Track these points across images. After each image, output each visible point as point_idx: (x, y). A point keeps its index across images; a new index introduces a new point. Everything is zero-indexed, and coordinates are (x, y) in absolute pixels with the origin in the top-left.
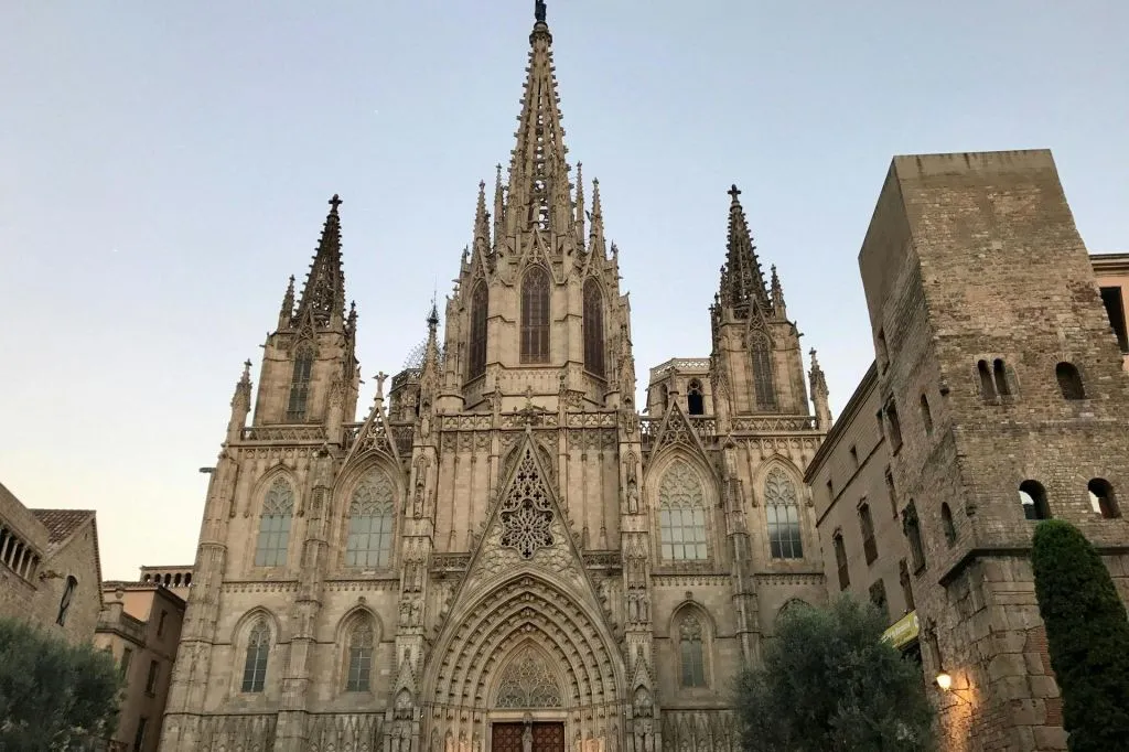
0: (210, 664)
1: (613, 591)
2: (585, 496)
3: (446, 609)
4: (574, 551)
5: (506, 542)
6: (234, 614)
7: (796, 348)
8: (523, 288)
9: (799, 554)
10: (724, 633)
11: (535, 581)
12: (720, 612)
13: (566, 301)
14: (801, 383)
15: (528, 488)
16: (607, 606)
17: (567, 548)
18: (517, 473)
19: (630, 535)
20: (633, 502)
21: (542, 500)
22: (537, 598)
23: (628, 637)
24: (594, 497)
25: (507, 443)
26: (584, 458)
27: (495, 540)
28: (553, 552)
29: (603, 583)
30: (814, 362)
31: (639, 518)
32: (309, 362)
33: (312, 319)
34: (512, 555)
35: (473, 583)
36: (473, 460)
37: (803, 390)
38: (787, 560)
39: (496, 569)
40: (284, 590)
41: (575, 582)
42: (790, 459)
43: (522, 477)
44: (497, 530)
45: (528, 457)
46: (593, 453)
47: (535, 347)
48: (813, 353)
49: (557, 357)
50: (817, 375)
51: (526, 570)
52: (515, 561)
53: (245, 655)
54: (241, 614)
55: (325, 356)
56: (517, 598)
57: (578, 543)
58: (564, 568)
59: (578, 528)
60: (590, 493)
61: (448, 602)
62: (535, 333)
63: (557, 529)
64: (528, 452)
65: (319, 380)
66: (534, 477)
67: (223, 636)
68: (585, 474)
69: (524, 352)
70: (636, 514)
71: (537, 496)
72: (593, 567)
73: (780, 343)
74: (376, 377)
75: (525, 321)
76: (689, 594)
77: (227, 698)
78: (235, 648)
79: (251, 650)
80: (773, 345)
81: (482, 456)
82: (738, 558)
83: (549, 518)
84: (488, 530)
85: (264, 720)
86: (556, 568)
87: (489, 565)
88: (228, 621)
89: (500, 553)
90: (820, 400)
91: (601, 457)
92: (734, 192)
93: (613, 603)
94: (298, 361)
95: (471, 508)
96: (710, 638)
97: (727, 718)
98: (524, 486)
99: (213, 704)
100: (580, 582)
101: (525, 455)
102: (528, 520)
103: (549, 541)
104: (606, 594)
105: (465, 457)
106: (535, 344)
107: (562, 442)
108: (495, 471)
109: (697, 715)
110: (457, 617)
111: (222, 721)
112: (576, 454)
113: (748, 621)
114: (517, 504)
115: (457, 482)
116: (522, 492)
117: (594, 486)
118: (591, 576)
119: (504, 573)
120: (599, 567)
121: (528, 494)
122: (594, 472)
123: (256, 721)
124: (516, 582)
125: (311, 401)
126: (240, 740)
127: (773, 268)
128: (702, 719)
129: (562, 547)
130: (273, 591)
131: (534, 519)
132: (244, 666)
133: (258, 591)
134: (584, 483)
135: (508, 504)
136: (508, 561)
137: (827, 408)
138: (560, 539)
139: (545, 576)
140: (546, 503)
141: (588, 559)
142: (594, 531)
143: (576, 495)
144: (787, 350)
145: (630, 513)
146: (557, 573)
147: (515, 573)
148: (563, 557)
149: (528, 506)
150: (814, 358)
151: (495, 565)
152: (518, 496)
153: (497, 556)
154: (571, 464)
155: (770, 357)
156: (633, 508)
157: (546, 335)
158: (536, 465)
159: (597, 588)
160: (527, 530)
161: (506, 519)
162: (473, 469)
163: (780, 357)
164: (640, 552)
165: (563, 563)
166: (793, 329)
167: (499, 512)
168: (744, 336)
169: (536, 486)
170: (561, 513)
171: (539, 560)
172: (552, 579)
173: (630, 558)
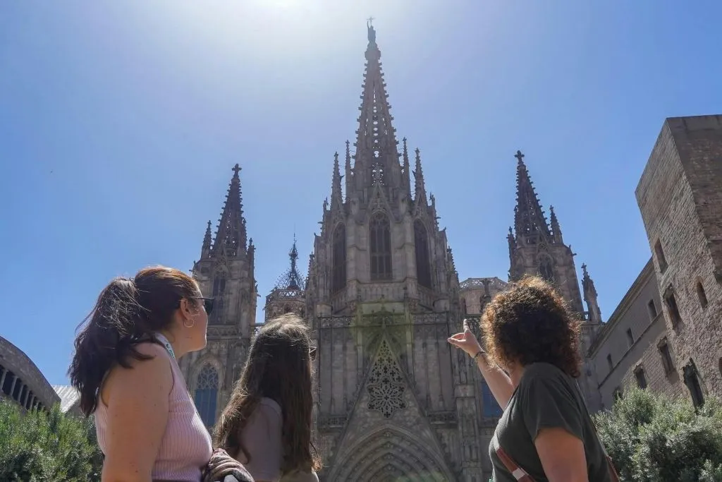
1: (451, 440)
2: (427, 373)
4: (421, 411)
5: (371, 407)
7: (570, 265)
8: (370, 226)
11: (394, 434)
13: (402, 235)
14: (577, 288)
15: (385, 368)
16: (447, 450)
17: (416, 409)
18: (377, 358)
19: (463, 399)
20: (463, 375)
21: (396, 376)
22: (395, 446)
23: (464, 471)
24: (434, 373)
25: (367, 336)
26: (425, 345)
27: (364, 405)
28: (407, 413)
29: (443, 434)
30: (585, 273)
31: (468, 387)
32: (223, 282)
33: (225, 251)
34: (377, 415)
35: (350, 436)
36: (345, 348)
37: (578, 294)
39: (366, 426)
41: (424, 434)
43: (381, 360)
44: (365, 398)
45: (385, 346)
46: (431, 342)
47: (381, 268)
48: (584, 267)
49: (398, 274)
50: (588, 283)
51: (388, 426)
52: (380, 419)
55: (235, 277)
56: (382, 446)
57: (425, 404)
58: (414, 424)
59: (423, 395)
60: (431, 370)
61: (333, 449)
62: (381, 258)
64: (384, 342)
65: (232, 294)
66: (389, 360)
68: (425, 357)
69: (373, 271)
70: (467, 384)
71: (393, 374)
72: (436, 423)
73: (561, 261)
75: (373, 250)
80: (555, 262)
81: (350, 346)
83: (402, 389)
84: (359, 398)
86: (409, 424)
87: (361, 423)
89: (368, 414)
90: (591, 300)
91: (437, 344)
92: (519, 156)
93: (451, 448)
94: (216, 282)
95: (345, 383)
98: (383, 367)
100: (427, 433)
101: (382, 344)
102: (386, 391)
103: (403, 406)
104: (446, 442)
105: (338, 347)
106: (381, 266)
107: (409, 334)
108: (360, 356)
110: (340, 460)
112: (419, 342)
114: (378, 380)
115: (333, 365)
116: (381, 371)
117: (432, 366)
118: (434, 429)
119: (372, 428)
120: (440, 423)
121: (386, 372)
122: (432, 356)
124: (382, 434)
125: (226, 309)
127: (552, 208)
129: (413, 410)
131: (391, 390)
134: (426, 363)
135: (372, 380)
136: (374, 420)
137: (596, 306)
138: (411, 404)
139: (401, 430)
140: (399, 379)
141: (432, 417)
142: (434, 398)
143: (419, 372)
144: (565, 265)
145: (461, 383)
146: (410, 428)
147: (379, 429)
148: (414, 417)
149: (386, 381)
150: (585, 271)
151: (365, 422)
152: (378, 374)
153: (367, 417)
154: (416, 350)
155: (553, 270)
156: (464, 379)
157: (389, 259)
158: (391, 351)
159: (440, 438)
160: (386, 398)
161: (371, 390)
162: (345, 355)
163: (561, 270)
164: (470, 411)
165: (414, 420)
166: (568, 250)
167: (366, 386)
168: (534, 256)
169: (392, 366)
170: (413, 385)
171: (396, 419)
172: (406, 432)
173: (463, 416)
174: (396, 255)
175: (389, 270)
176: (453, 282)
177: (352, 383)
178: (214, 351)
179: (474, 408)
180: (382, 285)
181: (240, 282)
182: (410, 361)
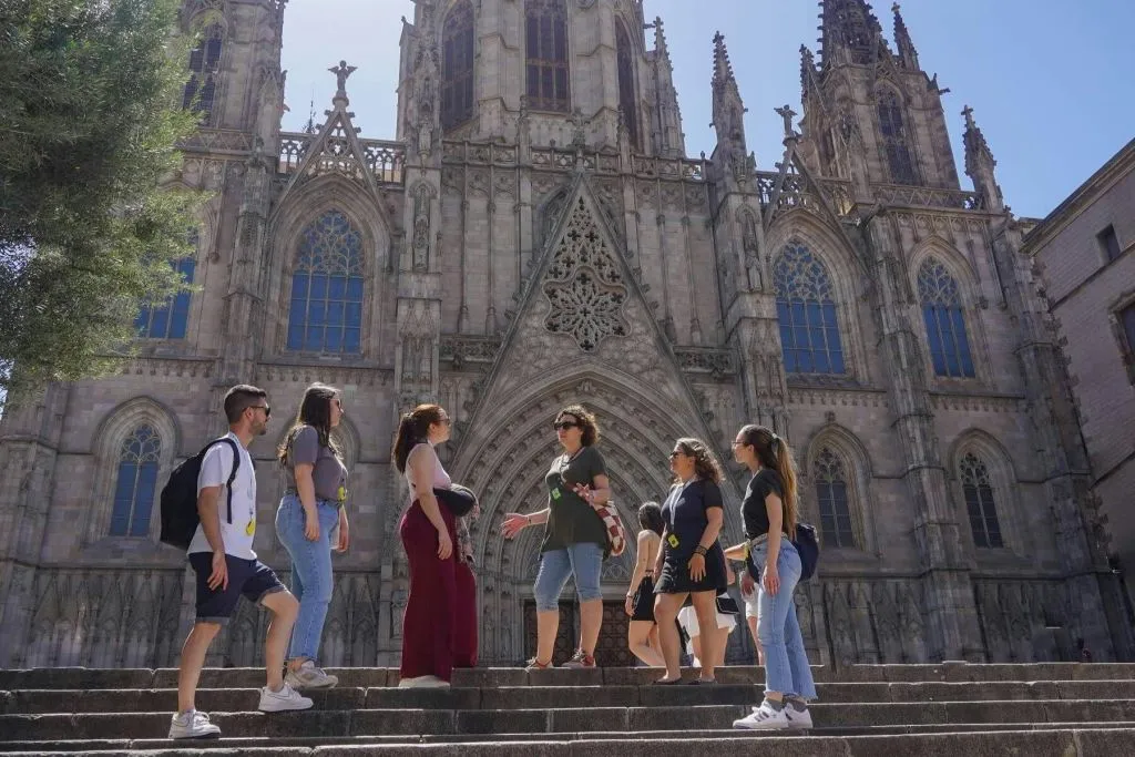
0: (53, 484)
1: (721, 406)
2: (664, 274)
3: (464, 416)
4: (661, 344)
5: (553, 327)
6: (97, 407)
7: (937, 109)
9: (971, 374)
10: (882, 472)
11: (601, 386)
12: (874, 443)
13: (593, 32)
14: (947, 151)
15: (583, 251)
16: (714, 425)
17: (650, 341)
18: (566, 231)
19: (755, 321)
20: (754, 274)
21: (607, 270)
24: (679, 277)
25: (543, 189)
26: (660, 220)
27: (537, 322)
28: (629, 345)
29: (707, 394)
30: (970, 124)
31: (765, 299)
34: (565, 344)
35: (505, 382)
36: (491, 208)
38: (956, 379)
39: (542, 364)
40: (186, 374)
41: (665, 389)
42: (952, 242)
43: (574, 236)
44: (540, 307)
45: (582, 208)
46: (673, 215)
47: (548, 88)
48: (966, 112)
49: (581, 103)
50: (974, 139)
51: (589, 368)
52: (571, 353)
53: (114, 476)
54: (109, 407)
55: (241, 38)
57: (665, 329)
58: (646, 369)
59: (660, 315)
60: (672, 270)
61: (467, 406)
63: (632, 312)
64: (581, 201)
65: (235, 71)
66: (592, 237)
67: (74, 440)
68: (662, 243)
69: (532, 91)
70: (762, 293)
71: (600, 264)
72: (691, 369)
73: (917, 99)
74: (334, 70)
75: (531, 52)
76: (830, 416)
77: (84, 544)
78: (98, 461)
79: (125, 469)
80: (908, 101)
81: (504, 204)
82: (905, 366)
83: (617, 298)
84: (528, 308)
85: (155, 580)
86: (635, 368)
87: (530, 356)
88: (86, 418)
89: (547, 340)
90: (983, 170)
91: (686, 221)
93: (724, 423)
95: (491, 275)
96: (860, 480)
97: (898, 591)
98: (578, 249)
99: (61, 547)
100: (673, 389)
101: (576, 204)
102: (584, 299)
103: (619, 331)
104: (712, 408)
105: (477, 204)
106: (548, 85)
107: (629, 194)
108: (527, 226)
109: (855, 586)
110: (484, 431)
111: (77, 578)
112: (649, 214)
113: (926, 452)
114: (568, 274)
115: (467, 237)
116: (575, 257)
117: (677, 261)
118: (687, 381)
119: (552, 369)
120: (698, 369)
121: (584, 260)
122: (676, 241)
123: (140, 579)
124: (575, 387)
125: (221, 101)
126: (112, 608)
127: (896, 8)
128: (862, 590)
129: (641, 341)
130: (167, 374)
131: (594, 297)
132: (111, 493)
133: (140, 372)
134: (663, 257)
135: (556, 273)
136: (559, 353)
137: (994, 183)
138: (638, 328)
139: (618, 378)
140: (614, 276)
141: (682, 357)
142: (681, 324)
143: (650, 273)
144: (925, 109)
145: (752, 292)
146: (638, 375)
147: (572, 372)
148: (645, 353)
149: (584, 279)
150: (968, 119)
151: (540, 357)
152: (569, 263)
153: (541, 344)
154: (642, 227)
155: (903, 116)
156: (756, 284)
157: (563, 74)
158: (595, 219)
159: (700, 399)
160: (585, 312)
161: (552, 294)
162: (490, 221)
163: (919, 118)
164: (771, 348)
165: (645, 361)
166: (932, 85)
167: (542, 282)
168: (869, 84)
169: (598, 249)
170: (639, 291)
171: (606, 355)
172: (630, 384)
173: (755, 355)
174: (579, 70)
175: (564, 94)
176: (728, 96)
177: (506, 279)
178: (193, 178)
179: (778, 341)
180: (550, 121)
181: (256, 49)
182: (632, 246)
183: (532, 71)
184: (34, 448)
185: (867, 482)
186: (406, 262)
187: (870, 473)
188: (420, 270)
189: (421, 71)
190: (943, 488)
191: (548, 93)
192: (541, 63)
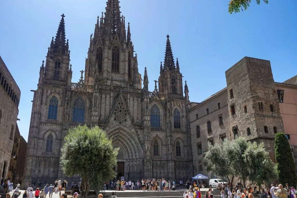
0: (38, 144)
2: (133, 110)
4: (132, 123)
5: (115, 119)
6: (44, 131)
7: (181, 80)
8: (112, 51)
9: (180, 128)
10: (164, 144)
11: (122, 129)
12: (163, 140)
13: (123, 56)
14: (182, 88)
15: (121, 106)
16: (139, 136)
17: (130, 122)
18: (118, 102)
19: (147, 121)
20: (147, 113)
21: (124, 110)
22: (121, 133)
23: (145, 144)
24: (135, 110)
25: (114, 94)
26: (133, 100)
27: (113, 119)
28: (127, 123)
30: (186, 84)
31: (149, 117)
32: (59, 64)
33: (60, 51)
34: (117, 122)
36: (106, 97)
37: (182, 90)
38: (177, 129)
39: (113, 126)
40: (57, 126)
41: (132, 130)
42: (180, 106)
43: (119, 103)
44: (113, 116)
45: (121, 99)
46: (136, 99)
47: (115, 68)
48: (186, 82)
49: (121, 71)
50: (186, 87)
51: (120, 127)
52: (118, 124)
53: (46, 142)
54: (45, 131)
55: (63, 62)
56: (117, 133)
57: (133, 120)
58: (129, 127)
59: (132, 117)
60: (135, 109)
62: (115, 64)
63: (128, 117)
64: (121, 97)
65: (63, 69)
66: (122, 104)
67: (41, 137)
68: (133, 104)
69: (112, 68)
70: (148, 116)
71: (123, 109)
72: (136, 127)
73: (178, 78)
74: (81, 71)
75: (113, 60)
76: (157, 135)
77: (43, 153)
78: (44, 140)
79: (48, 141)
80: (177, 78)
81: (108, 96)
82: (169, 128)
83: (125, 114)
84: (111, 116)
85: (54, 159)
87: (111, 124)
88: (42, 133)
89: (114, 121)
90: (187, 93)
91: (137, 100)
92: (168, 36)
93: (140, 136)
94: (56, 63)
95: (105, 110)
96: (160, 145)
97: (164, 163)
98: (120, 106)
99: (39, 154)
100: (133, 130)
101: (120, 98)
102: (120, 114)
103: (125, 120)
104: (139, 134)
105: (104, 96)
106: (115, 67)
107: (129, 95)
108: (112, 101)
109: (158, 162)
111: (42, 159)
112: (131, 99)
113: (170, 142)
114: (118, 110)
115: (102, 102)
116: (119, 107)
117: (135, 107)
118: (135, 129)
119: (115, 127)
120: (137, 127)
121: (121, 108)
122: (136, 104)
123: (52, 159)
124: (118, 129)
125: (61, 75)
126: (48, 163)
127: (177, 59)
128: (159, 163)
129: (129, 122)
130: (54, 126)
131: (122, 114)
132: (46, 145)
133: (50, 125)
134: (133, 106)
135: (116, 110)
136: (116, 124)
137: (188, 95)
138: (128, 120)
139: (125, 128)
140: (125, 111)
141: (135, 125)
142: (135, 118)
143: (131, 109)
144: (179, 80)
145: (147, 116)
146: (128, 128)
147: (117, 127)
148: (129, 124)
149: (120, 111)
150: (186, 83)
151: (113, 124)
152: (118, 108)
153: (113, 123)
154: (130, 101)
155: (176, 81)
156: (147, 114)
157: (118, 65)
158: (123, 101)
159: (137, 132)
160: (120, 117)
161: (115, 113)
162: (106, 100)
163: (178, 81)
164: (149, 125)
165: (129, 125)
166: (181, 75)
167: (114, 112)
168: (171, 74)
169: (123, 106)
170: (129, 114)
171: (123, 124)
172: (126, 129)
173: (146, 126)
174: (121, 64)
175: (118, 69)
177: (108, 110)
178: (57, 91)
179: (150, 124)
180: (115, 74)
181: (67, 65)
182: (128, 105)
183: (113, 64)
184: (36, 139)
185: (161, 146)
186: (93, 109)
187: (162, 145)
188: (95, 111)
189: (96, 74)
190: (172, 148)
191: (115, 69)
192: (114, 62)
